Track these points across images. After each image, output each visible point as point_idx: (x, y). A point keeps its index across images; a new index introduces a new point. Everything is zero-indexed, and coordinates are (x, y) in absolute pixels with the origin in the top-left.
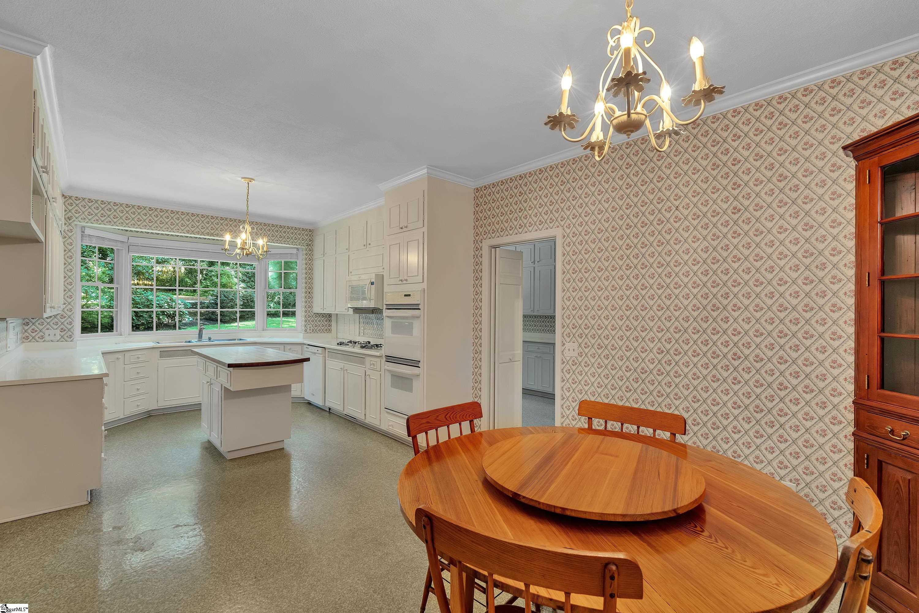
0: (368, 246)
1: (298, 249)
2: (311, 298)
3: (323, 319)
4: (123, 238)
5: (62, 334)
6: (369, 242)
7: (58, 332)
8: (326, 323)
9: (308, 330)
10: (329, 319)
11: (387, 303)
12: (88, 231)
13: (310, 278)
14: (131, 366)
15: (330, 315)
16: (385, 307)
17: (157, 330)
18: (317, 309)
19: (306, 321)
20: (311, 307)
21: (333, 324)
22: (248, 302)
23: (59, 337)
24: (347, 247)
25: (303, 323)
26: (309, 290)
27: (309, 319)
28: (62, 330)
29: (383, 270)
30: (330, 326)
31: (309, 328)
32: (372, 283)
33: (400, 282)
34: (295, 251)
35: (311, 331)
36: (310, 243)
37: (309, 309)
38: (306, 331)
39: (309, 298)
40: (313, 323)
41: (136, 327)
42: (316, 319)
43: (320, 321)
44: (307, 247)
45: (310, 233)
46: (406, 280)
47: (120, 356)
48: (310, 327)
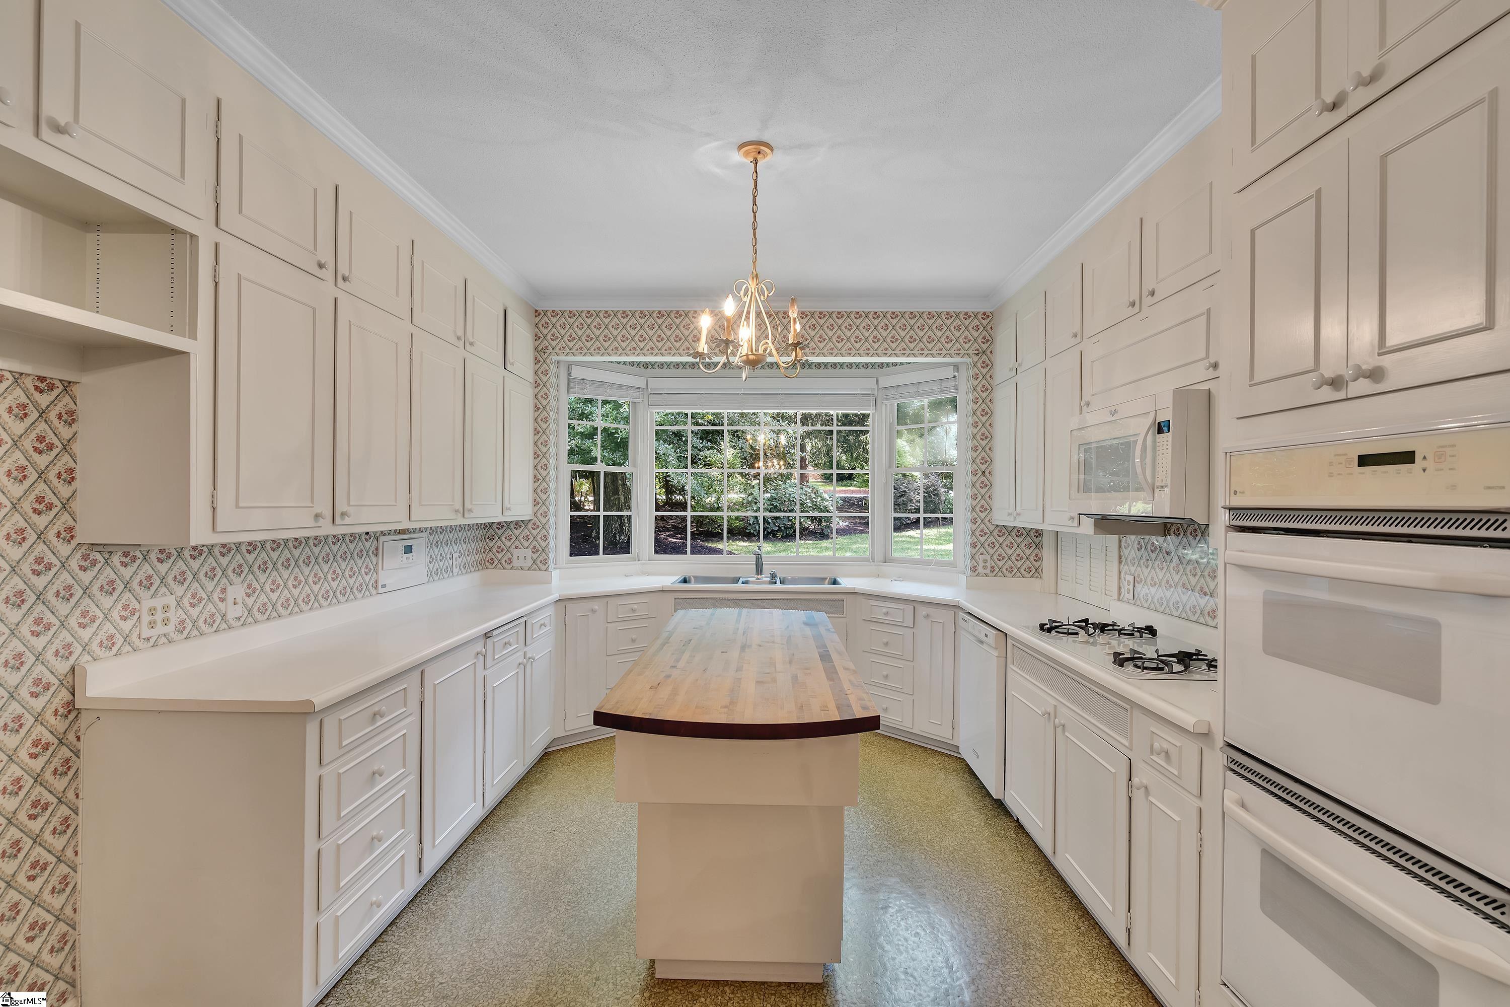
0: (1148, 300)
1: (956, 367)
2: (987, 485)
3: (1019, 540)
4: (639, 382)
5: (535, 556)
6: (1148, 286)
7: (529, 552)
8: (1028, 552)
9: (980, 569)
10: (1037, 540)
11: (1237, 502)
12: (576, 372)
13: (984, 437)
14: (621, 626)
15: (1039, 533)
16: (1223, 518)
17: (692, 553)
18: (1001, 517)
19: (974, 545)
20: (987, 509)
21: (1047, 554)
22: (930, 497)
23: (530, 562)
24: (1077, 328)
25: (969, 549)
26: (983, 467)
27: (982, 539)
28: (535, 550)
29: (1211, 373)
30: (1038, 559)
31: (981, 564)
32: (1161, 428)
33: (1327, 393)
34: (949, 372)
35: (988, 571)
36: (985, 346)
37: (983, 515)
38: (974, 569)
39: (984, 485)
40: (991, 551)
41: (661, 547)
42: (1001, 540)
43: (1011, 546)
44: (976, 358)
45: (985, 322)
46: (1376, 374)
47: (595, 605)
48: (985, 561)
